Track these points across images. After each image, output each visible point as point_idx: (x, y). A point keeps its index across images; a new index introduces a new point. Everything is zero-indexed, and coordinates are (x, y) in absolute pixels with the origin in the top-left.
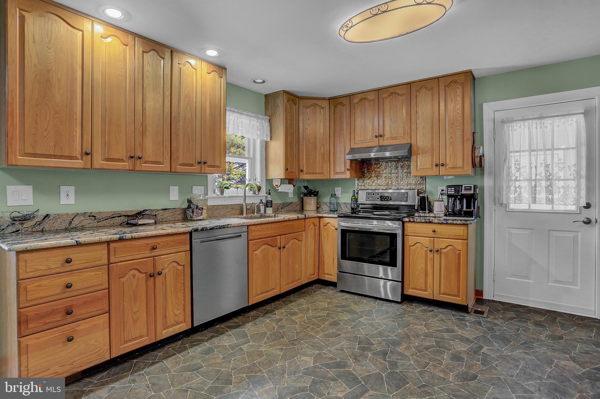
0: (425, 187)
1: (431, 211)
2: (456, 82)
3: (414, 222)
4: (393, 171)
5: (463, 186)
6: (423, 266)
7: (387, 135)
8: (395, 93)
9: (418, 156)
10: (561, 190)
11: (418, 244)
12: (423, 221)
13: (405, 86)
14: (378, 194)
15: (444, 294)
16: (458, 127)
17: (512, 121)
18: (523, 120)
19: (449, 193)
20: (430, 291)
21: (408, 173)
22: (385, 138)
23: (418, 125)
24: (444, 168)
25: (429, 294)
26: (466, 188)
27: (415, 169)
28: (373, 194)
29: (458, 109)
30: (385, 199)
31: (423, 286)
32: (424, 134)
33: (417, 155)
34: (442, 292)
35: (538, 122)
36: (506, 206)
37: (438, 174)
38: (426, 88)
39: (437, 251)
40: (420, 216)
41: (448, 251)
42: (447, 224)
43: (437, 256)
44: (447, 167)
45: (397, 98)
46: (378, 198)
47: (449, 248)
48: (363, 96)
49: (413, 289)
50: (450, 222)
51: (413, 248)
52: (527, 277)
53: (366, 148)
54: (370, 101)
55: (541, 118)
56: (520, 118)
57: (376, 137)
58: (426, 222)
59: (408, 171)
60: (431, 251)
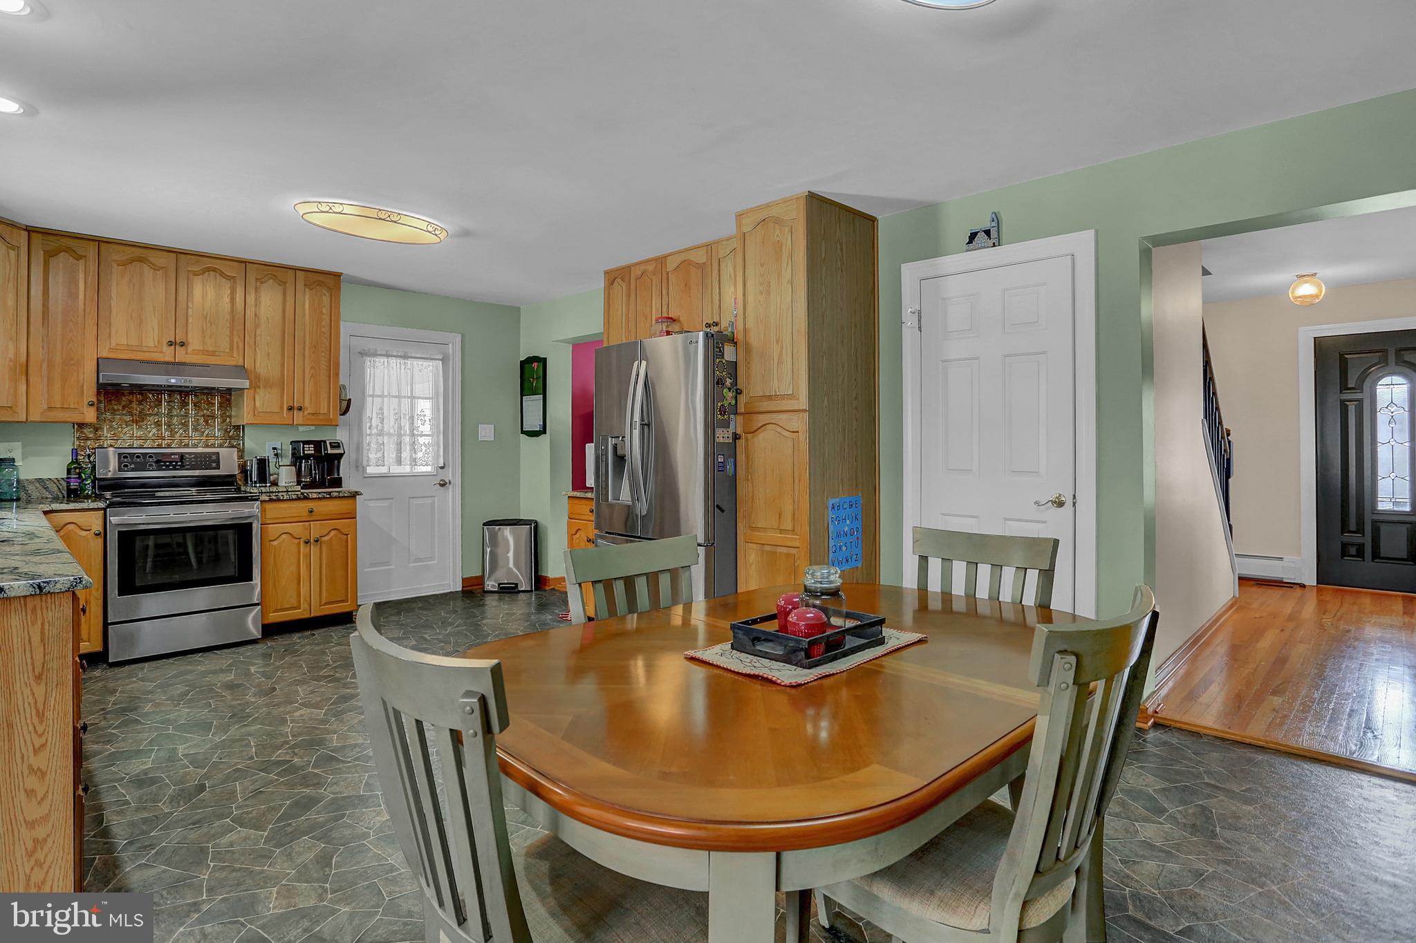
0: (243, 443)
1: (275, 484)
2: (321, 284)
3: (279, 500)
4: (175, 412)
5: (328, 442)
6: (294, 569)
7: (195, 343)
8: (215, 270)
9: (258, 390)
10: (423, 447)
11: (284, 536)
12: (294, 497)
13: (236, 264)
14: (151, 457)
15: (326, 604)
16: (323, 354)
17: (375, 355)
18: (387, 356)
19: (306, 452)
20: (304, 606)
21: (208, 416)
22: (190, 350)
23: (258, 338)
24: (301, 413)
25: (303, 611)
26: (334, 445)
27: (252, 412)
28: (138, 457)
29: (324, 327)
30: (169, 466)
31: (294, 602)
32: (268, 354)
33: (255, 390)
34: (324, 602)
35: (402, 361)
36: (364, 469)
37: (291, 423)
38: (275, 277)
39: (317, 541)
40: (262, 493)
41: (331, 538)
42: (331, 498)
43: (314, 549)
44: (306, 413)
45: (218, 282)
46: (150, 465)
47: (333, 533)
48: (138, 252)
49: (276, 611)
50: (335, 494)
51: (275, 543)
52: (387, 563)
53: (142, 362)
54: (156, 268)
55: (405, 357)
56: (384, 353)
57: (171, 344)
58: (298, 499)
59: (208, 414)
60: (307, 543)
